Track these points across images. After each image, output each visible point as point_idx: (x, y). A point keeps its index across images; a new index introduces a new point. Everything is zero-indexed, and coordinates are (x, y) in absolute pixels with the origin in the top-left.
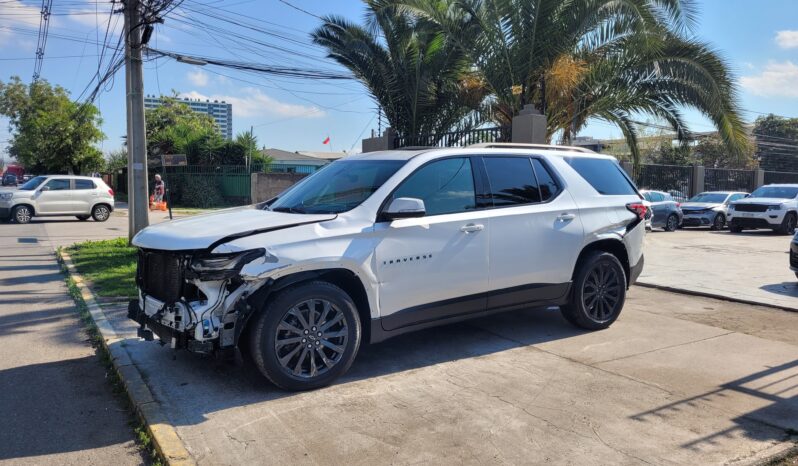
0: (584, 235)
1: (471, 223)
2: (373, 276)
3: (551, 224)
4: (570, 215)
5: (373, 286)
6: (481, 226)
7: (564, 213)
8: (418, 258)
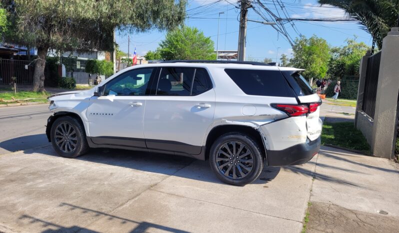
0: (213, 119)
1: (136, 101)
2: (87, 119)
3: (189, 109)
4: (207, 105)
5: (86, 122)
6: (141, 104)
7: (203, 103)
8: (106, 114)
